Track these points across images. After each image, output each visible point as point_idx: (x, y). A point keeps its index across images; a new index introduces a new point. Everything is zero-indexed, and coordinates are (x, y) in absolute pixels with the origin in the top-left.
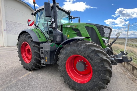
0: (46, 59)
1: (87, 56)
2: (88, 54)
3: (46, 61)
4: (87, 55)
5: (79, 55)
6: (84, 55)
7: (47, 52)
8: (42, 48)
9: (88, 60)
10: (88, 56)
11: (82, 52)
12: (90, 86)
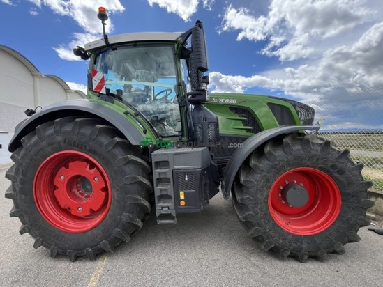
0: (182, 197)
1: (331, 166)
2: (333, 162)
3: (183, 203)
4: (330, 164)
5: (308, 166)
6: (324, 166)
7: (185, 173)
8: (164, 164)
9: (331, 175)
10: (334, 167)
11: (318, 159)
12: (339, 231)
